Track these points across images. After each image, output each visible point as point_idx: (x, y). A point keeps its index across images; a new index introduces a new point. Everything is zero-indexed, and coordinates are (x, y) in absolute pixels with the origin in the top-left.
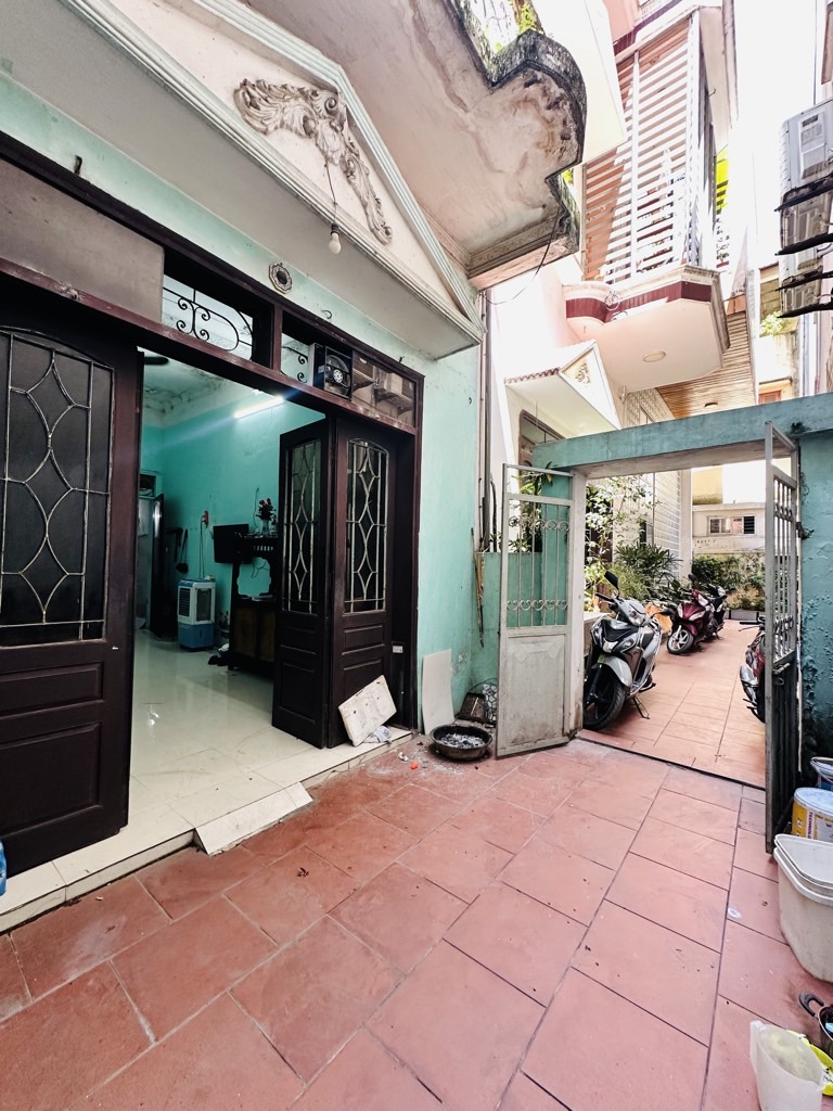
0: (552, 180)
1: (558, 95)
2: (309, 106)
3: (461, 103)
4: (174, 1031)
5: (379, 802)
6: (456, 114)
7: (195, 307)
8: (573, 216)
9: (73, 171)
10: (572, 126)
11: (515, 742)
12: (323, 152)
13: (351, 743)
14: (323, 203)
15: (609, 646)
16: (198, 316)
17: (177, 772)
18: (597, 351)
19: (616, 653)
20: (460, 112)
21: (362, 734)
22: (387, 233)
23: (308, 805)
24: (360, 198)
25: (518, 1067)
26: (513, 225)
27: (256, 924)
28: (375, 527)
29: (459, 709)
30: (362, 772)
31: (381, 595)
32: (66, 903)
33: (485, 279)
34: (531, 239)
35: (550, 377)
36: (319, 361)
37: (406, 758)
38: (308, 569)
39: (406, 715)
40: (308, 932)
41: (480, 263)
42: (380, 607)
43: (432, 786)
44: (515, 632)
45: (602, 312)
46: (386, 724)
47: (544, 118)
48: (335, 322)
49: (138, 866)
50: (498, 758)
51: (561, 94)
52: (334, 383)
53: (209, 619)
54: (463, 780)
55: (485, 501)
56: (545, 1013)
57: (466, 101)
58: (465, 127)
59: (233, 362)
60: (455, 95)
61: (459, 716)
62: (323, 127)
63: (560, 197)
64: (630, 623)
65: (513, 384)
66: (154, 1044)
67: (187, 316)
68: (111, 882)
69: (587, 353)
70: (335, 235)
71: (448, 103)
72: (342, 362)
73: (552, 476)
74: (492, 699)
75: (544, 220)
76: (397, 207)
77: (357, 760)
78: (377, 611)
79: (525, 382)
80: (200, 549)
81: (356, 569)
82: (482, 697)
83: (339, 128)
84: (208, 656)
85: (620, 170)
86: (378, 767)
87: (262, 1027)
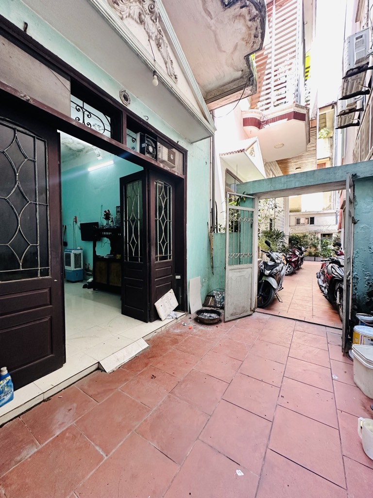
0: (247, 58)
1: (255, 14)
2: (141, 7)
3: (209, 14)
4: (114, 451)
5: (179, 344)
6: (207, 20)
7: (84, 110)
8: (254, 76)
9: (23, 30)
10: (260, 31)
11: (232, 315)
12: (147, 33)
13: (160, 319)
14: (150, 59)
15: (267, 272)
16: (86, 116)
17: (83, 337)
18: (258, 142)
19: (270, 275)
20: (209, 19)
21: (165, 315)
22: (176, 78)
23: (147, 348)
24: (164, 59)
25: (267, 447)
26: (227, 79)
27: (138, 401)
28: (167, 222)
29: (203, 303)
30: (168, 332)
31: (170, 253)
32: (44, 401)
33: (213, 105)
34: (235, 87)
35: (240, 153)
36: (142, 141)
37: (186, 325)
38: (138, 242)
39: (183, 306)
40: (163, 402)
41: (210, 97)
42: (170, 258)
43: (200, 336)
44: (232, 267)
45: (259, 124)
46: (174, 310)
47: (247, 25)
48: (150, 122)
49: (75, 381)
50: (225, 322)
51: (257, 14)
52: (149, 153)
53: (80, 267)
54: (213, 332)
55: (213, 209)
56: (272, 424)
57: (212, 13)
58: (210, 27)
59: (105, 139)
60: (207, 10)
61: (204, 305)
62: (147, 19)
63: (250, 67)
64: (276, 262)
65: (223, 156)
66: (106, 458)
67: (80, 115)
68: (64, 389)
69: (255, 143)
70: (155, 76)
71: (203, 13)
72: (152, 143)
73: (246, 198)
74: (218, 297)
75: (242, 77)
76: (179, 65)
77: (165, 327)
78: (169, 260)
79: (229, 155)
80: (74, 235)
81: (159, 241)
82: (213, 296)
83: (155, 21)
84: (81, 285)
85: (266, 57)
86: (174, 329)
87: (154, 444)
